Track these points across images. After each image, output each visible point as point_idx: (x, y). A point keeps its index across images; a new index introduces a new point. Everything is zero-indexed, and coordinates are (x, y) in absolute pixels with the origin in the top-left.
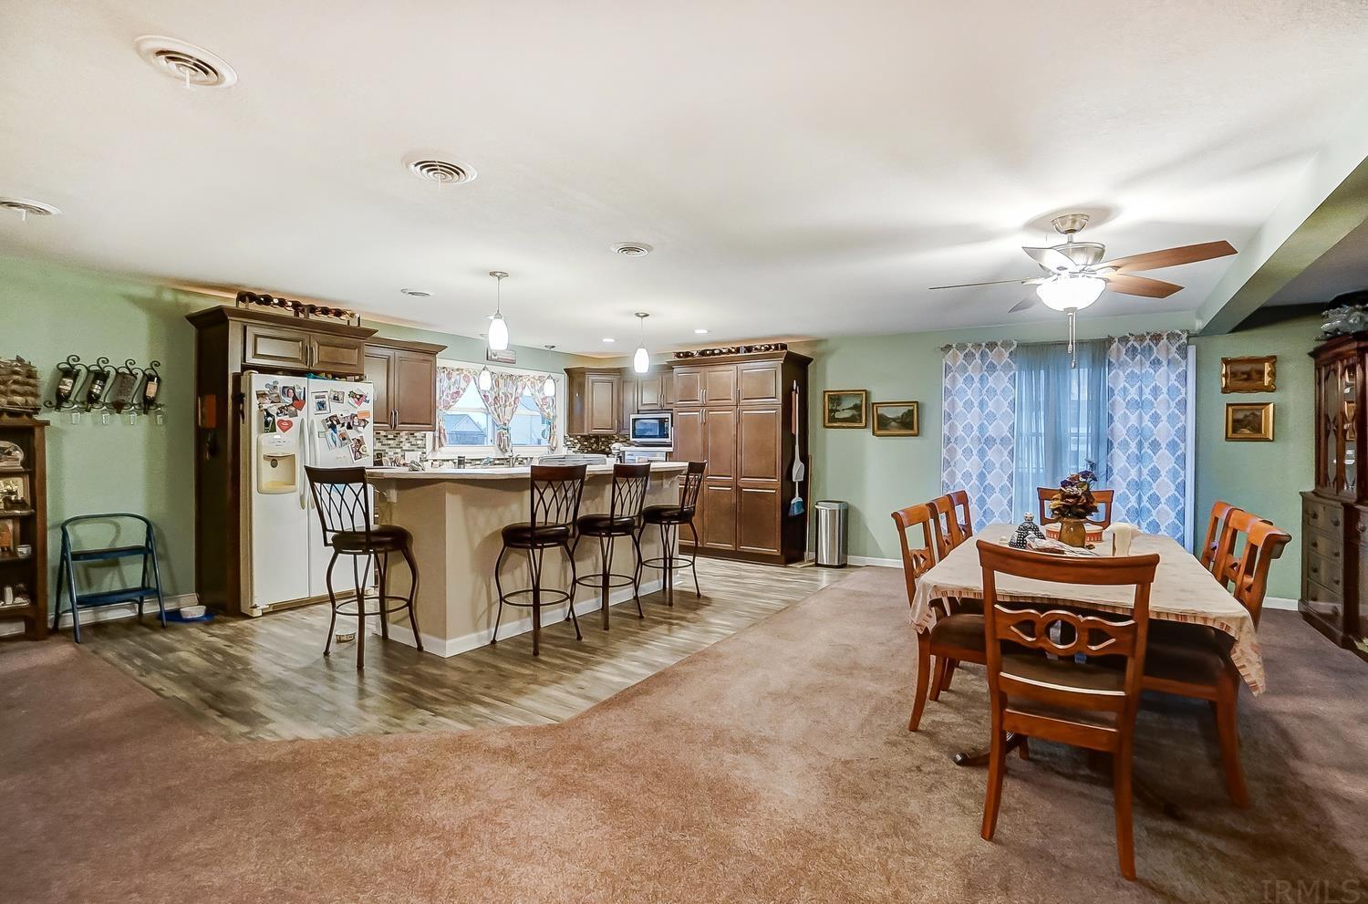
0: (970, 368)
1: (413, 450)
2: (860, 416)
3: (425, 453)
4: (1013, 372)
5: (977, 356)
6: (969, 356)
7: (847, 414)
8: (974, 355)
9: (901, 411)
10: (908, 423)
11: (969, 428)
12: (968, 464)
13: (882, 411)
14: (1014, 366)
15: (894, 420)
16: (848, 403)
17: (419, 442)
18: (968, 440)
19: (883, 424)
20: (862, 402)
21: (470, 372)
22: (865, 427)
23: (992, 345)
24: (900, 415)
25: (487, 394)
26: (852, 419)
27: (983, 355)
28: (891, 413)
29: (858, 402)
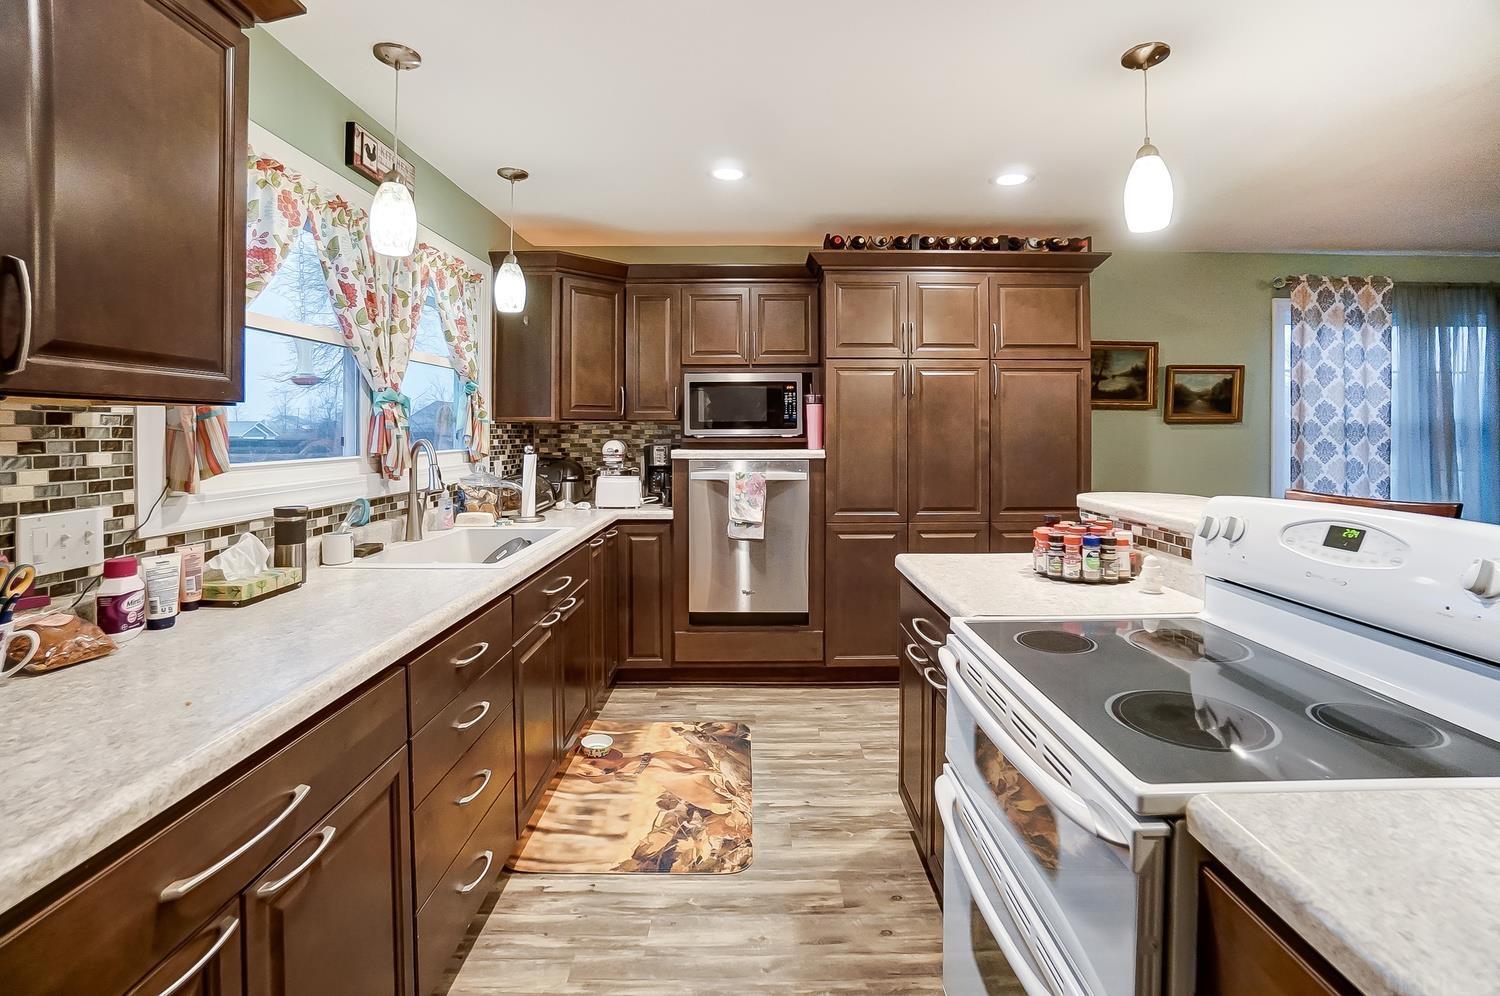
0: (1325, 316)
1: (70, 504)
2: (1144, 388)
3: (129, 510)
4: (1387, 326)
5: (1337, 297)
6: (1325, 298)
7: (1120, 384)
8: (1331, 295)
9: (1213, 381)
10: (1223, 403)
11: (1324, 411)
12: (1325, 467)
13: (1181, 380)
14: (1389, 317)
15: (1200, 396)
16: (1122, 365)
17: (99, 459)
18: (1325, 429)
19: (1180, 405)
20: (1147, 363)
21: (299, 188)
22: (1155, 406)
23: (1358, 283)
24: (1210, 387)
25: (351, 280)
26: (1128, 395)
27: (1347, 297)
28: (1197, 384)
29: (1140, 363)
